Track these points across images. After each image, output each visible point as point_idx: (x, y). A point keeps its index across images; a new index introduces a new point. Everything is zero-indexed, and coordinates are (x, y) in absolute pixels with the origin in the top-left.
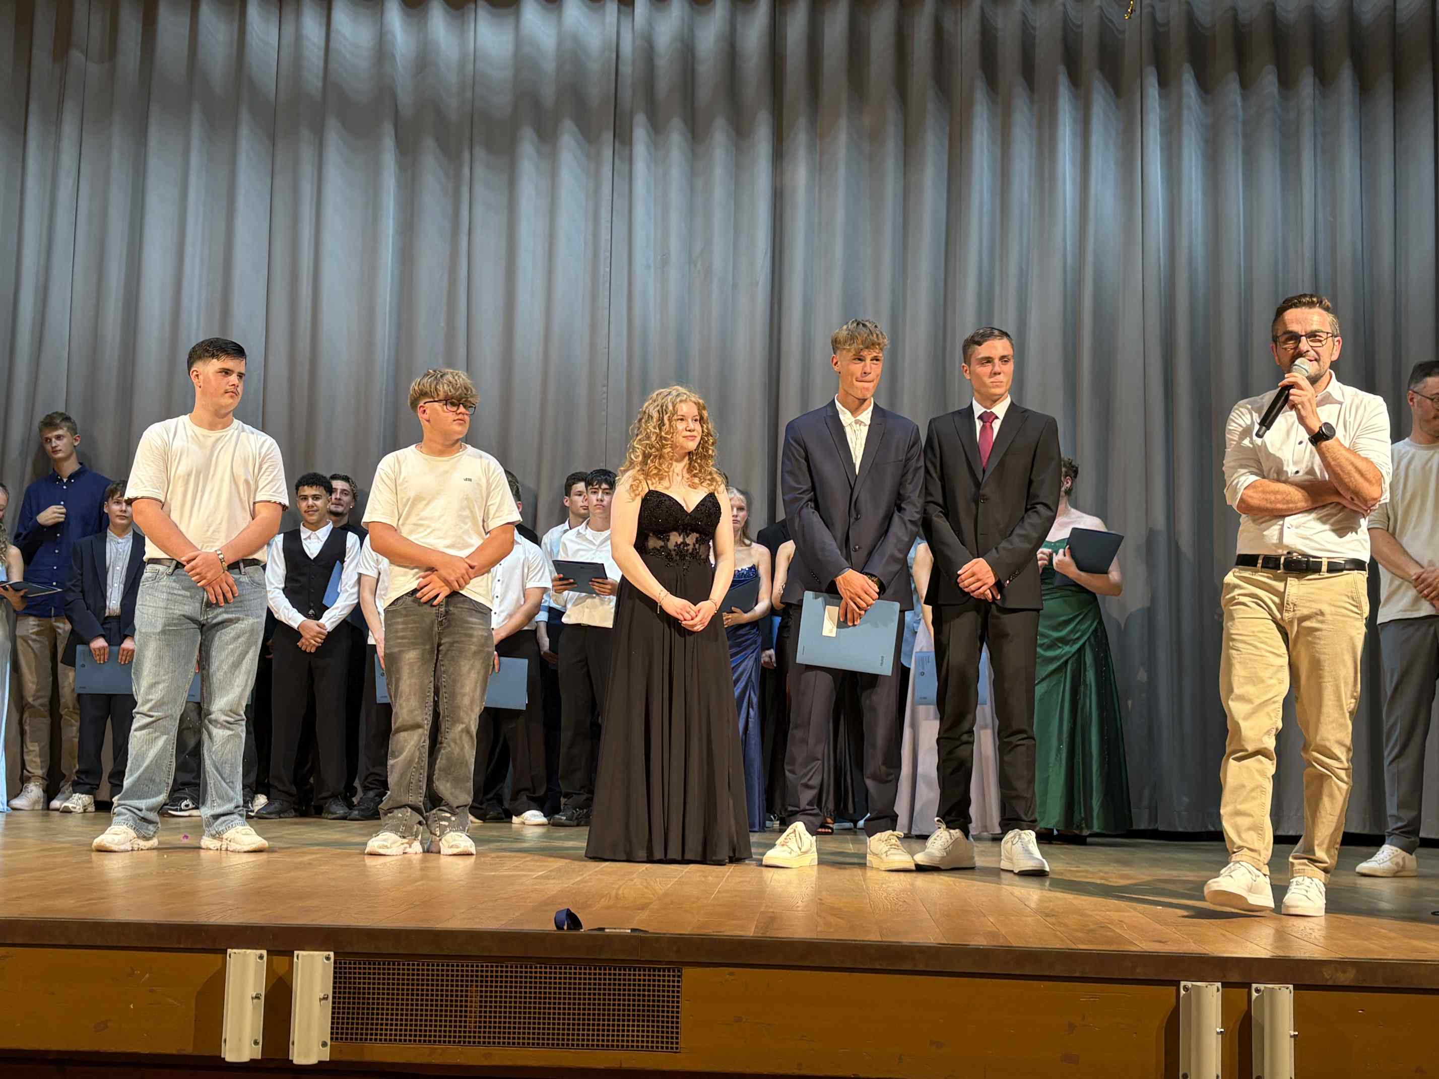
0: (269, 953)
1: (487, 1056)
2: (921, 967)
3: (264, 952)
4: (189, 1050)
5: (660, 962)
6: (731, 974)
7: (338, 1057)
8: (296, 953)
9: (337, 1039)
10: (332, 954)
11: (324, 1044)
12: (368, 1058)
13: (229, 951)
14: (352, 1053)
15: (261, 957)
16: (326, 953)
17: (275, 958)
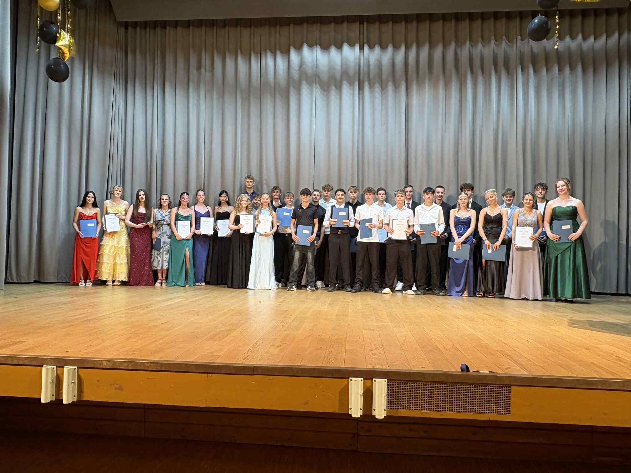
0: (364, 379)
1: (442, 415)
2: (600, 387)
3: (362, 379)
4: (337, 411)
5: (503, 385)
6: (530, 389)
7: (389, 414)
8: (374, 379)
9: (388, 408)
10: (386, 380)
11: (385, 410)
12: (400, 415)
13: (350, 378)
14: (394, 413)
15: (361, 381)
16: (384, 379)
17: (366, 381)
